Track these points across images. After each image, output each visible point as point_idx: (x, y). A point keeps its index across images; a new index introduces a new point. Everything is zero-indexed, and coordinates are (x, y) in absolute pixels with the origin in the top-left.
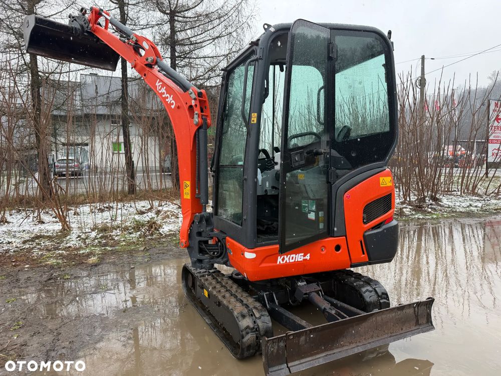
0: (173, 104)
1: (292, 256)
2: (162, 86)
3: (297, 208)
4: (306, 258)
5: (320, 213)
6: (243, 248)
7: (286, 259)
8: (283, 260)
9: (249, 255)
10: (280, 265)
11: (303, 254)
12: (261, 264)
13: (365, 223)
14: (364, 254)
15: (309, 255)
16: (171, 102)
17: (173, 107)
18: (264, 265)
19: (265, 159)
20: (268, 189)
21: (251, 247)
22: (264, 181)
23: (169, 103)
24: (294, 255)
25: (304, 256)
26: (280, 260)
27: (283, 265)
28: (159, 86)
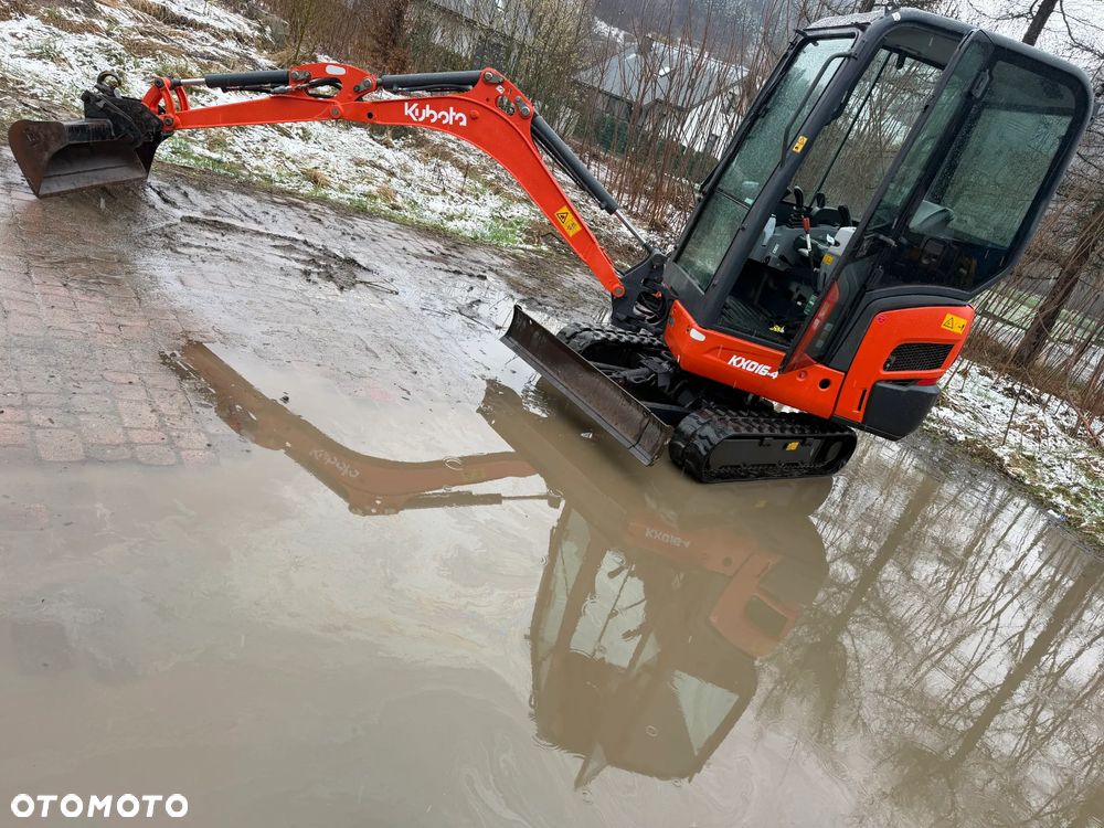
0: (461, 119)
1: (753, 363)
2: (421, 108)
3: (799, 303)
4: (772, 375)
5: (828, 325)
6: (693, 322)
7: (744, 363)
8: (739, 362)
9: (696, 335)
10: (731, 367)
11: (769, 368)
12: (707, 352)
13: (885, 368)
14: (859, 409)
15: (777, 373)
16: (457, 118)
17: (464, 123)
18: (708, 356)
19: (793, 205)
20: (772, 256)
21: (705, 325)
22: (773, 240)
23: (451, 123)
24: (756, 364)
25: (770, 371)
26: (734, 360)
27: (736, 369)
28: (414, 112)
